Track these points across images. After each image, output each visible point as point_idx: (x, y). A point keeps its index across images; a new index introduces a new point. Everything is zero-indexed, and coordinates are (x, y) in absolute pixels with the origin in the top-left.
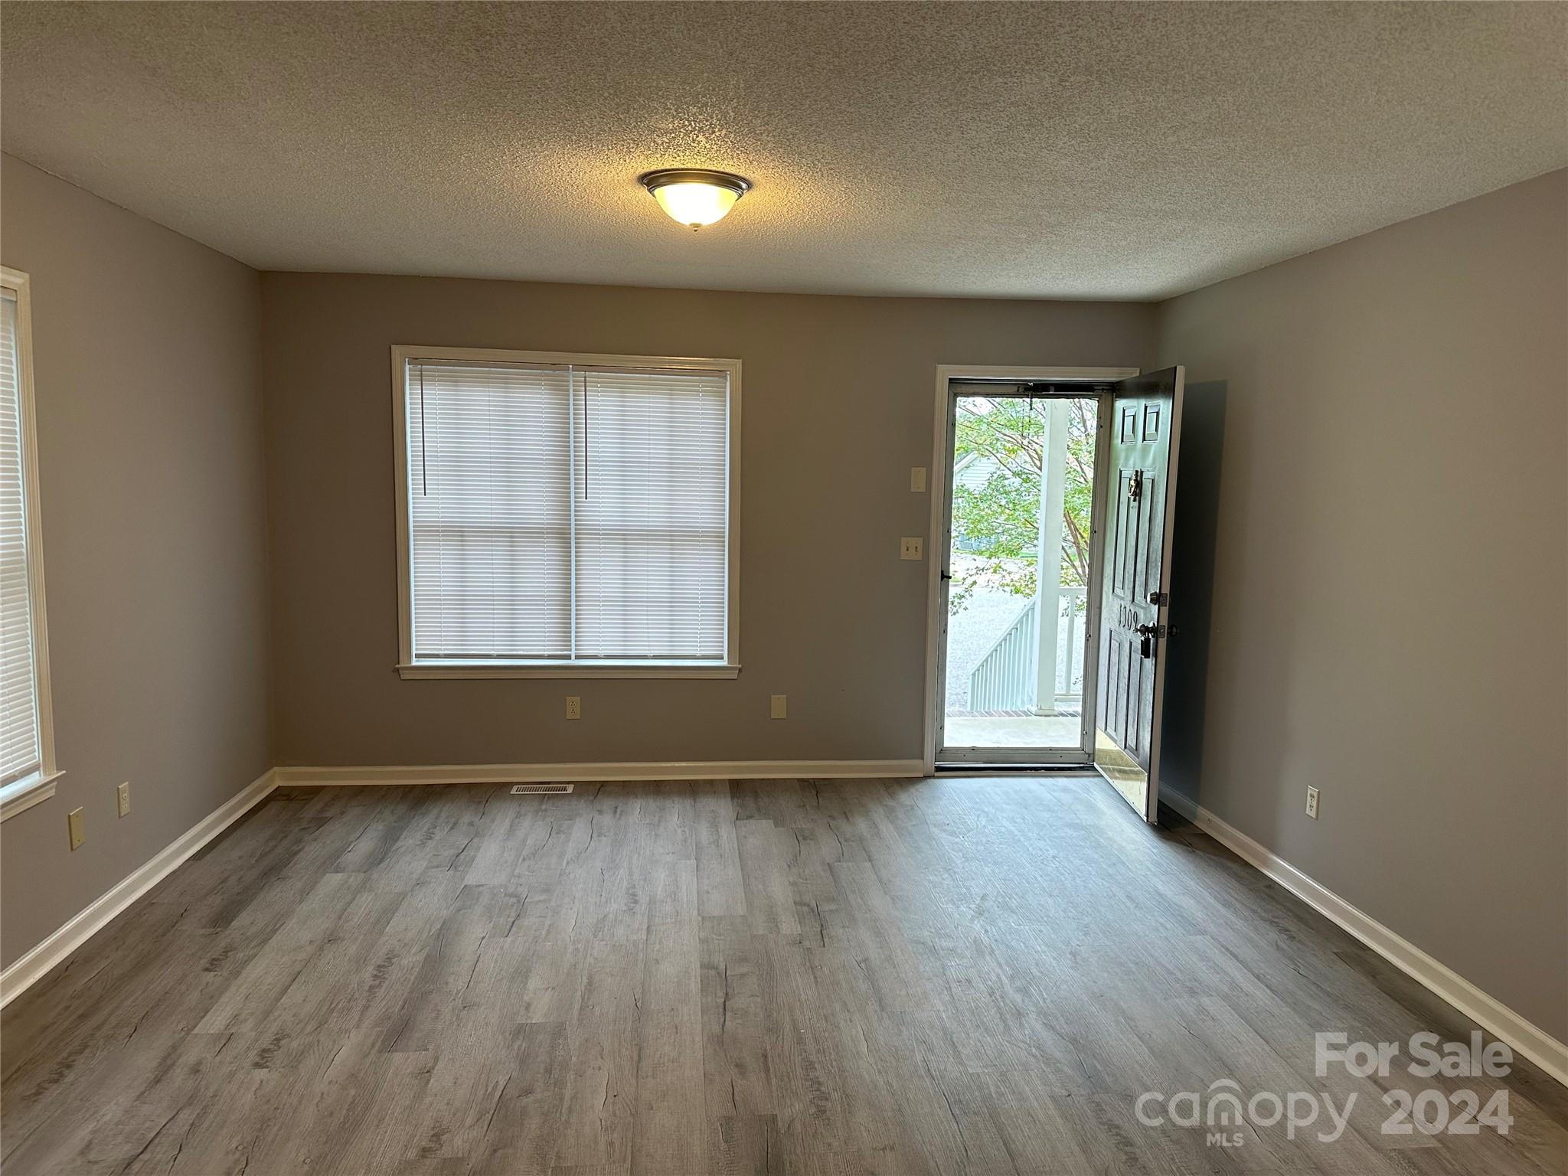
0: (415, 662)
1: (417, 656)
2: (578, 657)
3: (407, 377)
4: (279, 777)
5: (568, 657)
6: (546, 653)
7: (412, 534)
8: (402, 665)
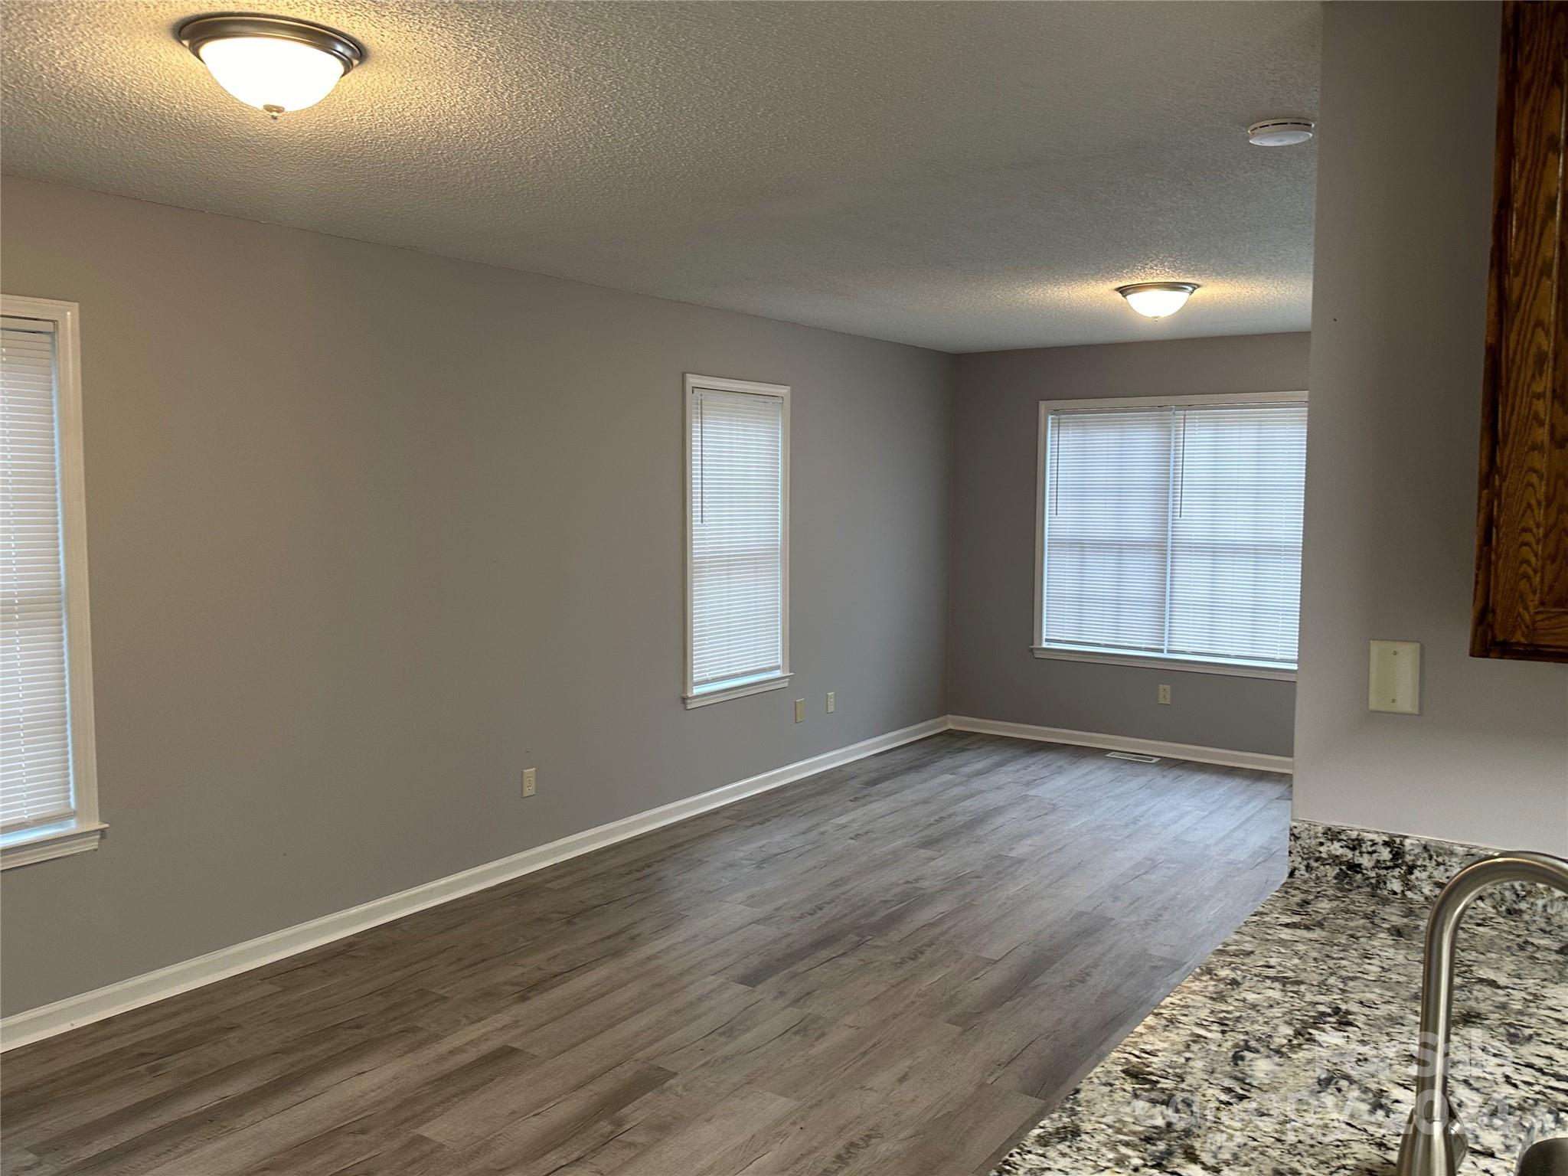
0: (1045, 645)
1: (1047, 640)
2: (1169, 651)
3: (1050, 425)
4: (952, 722)
5: (1161, 651)
6: (1144, 646)
7: (1046, 545)
8: (1035, 646)
